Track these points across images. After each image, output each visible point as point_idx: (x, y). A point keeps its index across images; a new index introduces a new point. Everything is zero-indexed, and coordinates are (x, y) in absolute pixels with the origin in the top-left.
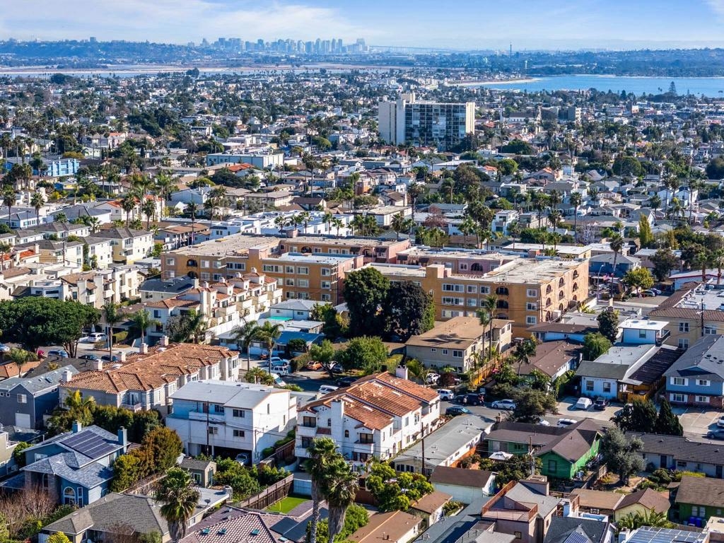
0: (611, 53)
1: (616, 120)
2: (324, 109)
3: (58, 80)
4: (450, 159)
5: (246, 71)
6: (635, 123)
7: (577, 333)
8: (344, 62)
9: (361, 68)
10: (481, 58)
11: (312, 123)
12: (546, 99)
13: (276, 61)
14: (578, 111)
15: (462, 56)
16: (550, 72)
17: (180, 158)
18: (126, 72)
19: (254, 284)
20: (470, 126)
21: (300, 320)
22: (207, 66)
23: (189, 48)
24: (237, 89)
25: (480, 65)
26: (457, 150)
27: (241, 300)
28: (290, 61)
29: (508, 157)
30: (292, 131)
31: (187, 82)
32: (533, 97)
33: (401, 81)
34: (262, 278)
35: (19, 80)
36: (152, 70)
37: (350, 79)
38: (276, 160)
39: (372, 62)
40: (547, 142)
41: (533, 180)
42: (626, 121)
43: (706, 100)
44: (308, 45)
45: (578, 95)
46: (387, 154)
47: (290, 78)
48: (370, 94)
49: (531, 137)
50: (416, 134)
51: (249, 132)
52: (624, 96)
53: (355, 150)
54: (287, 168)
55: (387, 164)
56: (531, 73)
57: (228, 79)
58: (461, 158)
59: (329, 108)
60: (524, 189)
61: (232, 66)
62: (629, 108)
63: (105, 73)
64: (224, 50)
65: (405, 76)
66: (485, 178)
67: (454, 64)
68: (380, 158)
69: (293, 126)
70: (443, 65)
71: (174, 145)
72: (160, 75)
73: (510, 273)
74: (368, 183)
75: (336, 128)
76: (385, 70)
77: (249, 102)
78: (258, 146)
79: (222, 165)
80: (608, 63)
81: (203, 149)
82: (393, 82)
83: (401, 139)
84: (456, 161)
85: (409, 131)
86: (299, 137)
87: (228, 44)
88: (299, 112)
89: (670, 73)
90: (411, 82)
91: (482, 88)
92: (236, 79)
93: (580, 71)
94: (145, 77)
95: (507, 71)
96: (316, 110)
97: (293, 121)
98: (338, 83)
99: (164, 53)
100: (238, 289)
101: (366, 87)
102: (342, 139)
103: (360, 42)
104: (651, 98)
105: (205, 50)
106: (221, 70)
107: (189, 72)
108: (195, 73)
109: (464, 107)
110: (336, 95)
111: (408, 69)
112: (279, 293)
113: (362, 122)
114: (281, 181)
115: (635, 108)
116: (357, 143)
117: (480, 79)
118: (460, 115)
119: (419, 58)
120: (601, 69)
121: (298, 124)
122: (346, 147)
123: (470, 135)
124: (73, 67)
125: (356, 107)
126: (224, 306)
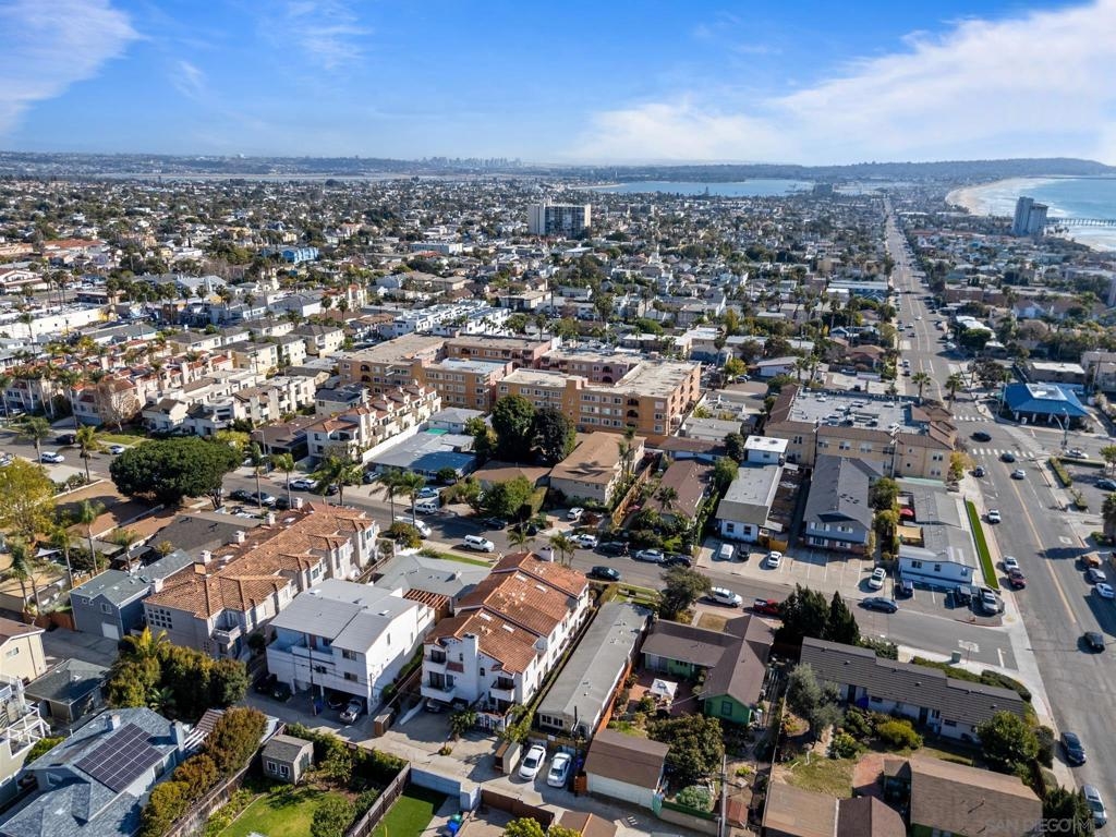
0: (665, 168)
1: (676, 213)
2: (494, 206)
3: (330, 183)
4: (575, 246)
5: (448, 178)
6: (688, 216)
7: (706, 452)
8: (508, 173)
9: (517, 177)
10: (589, 170)
11: (486, 217)
12: (630, 198)
13: (467, 172)
14: (653, 208)
15: (578, 169)
16: (630, 180)
17: (393, 245)
18: (374, 178)
19: (414, 395)
20: (587, 223)
21: (454, 434)
22: (426, 174)
23: (415, 163)
24: (441, 191)
25: (589, 175)
26: (579, 238)
27: (402, 414)
28: (475, 172)
29: (614, 244)
30: (471, 223)
31: (411, 185)
32: (623, 197)
33: (542, 186)
34: (422, 390)
35: (306, 183)
36: (390, 177)
37: (511, 184)
38: (457, 248)
39: (525, 173)
40: (637, 232)
41: (632, 264)
42: (682, 215)
43: (729, 199)
44: (487, 161)
45: (650, 195)
46: (533, 242)
47: (474, 184)
48: (523, 195)
49: (626, 227)
50: (552, 227)
51: (443, 223)
52: (678, 196)
53: (512, 239)
54: (465, 254)
55: (533, 251)
56: (619, 180)
57: (436, 184)
58: (583, 246)
59: (497, 204)
60: (628, 274)
61: (441, 175)
62: (683, 205)
63: (360, 179)
64: (437, 165)
65: (545, 183)
66: (600, 264)
67: (573, 175)
68: (529, 246)
69: (473, 219)
70: (568, 175)
71: (391, 235)
72: (396, 181)
73: (637, 381)
74: (520, 268)
75: (500, 221)
76: (532, 178)
77: (447, 200)
78: (448, 234)
79: (419, 253)
80: (664, 174)
81: (410, 238)
82: (537, 187)
83: (543, 231)
84: (580, 249)
85: (548, 224)
86: (477, 227)
87: (439, 160)
88: (477, 208)
89: (703, 180)
90: (548, 187)
91: (591, 191)
92: (440, 184)
93: (648, 179)
94: (386, 181)
95: (605, 179)
96: (489, 206)
97: (472, 215)
98: (504, 187)
99: (398, 166)
100: (398, 403)
101: (520, 190)
102: (504, 230)
103: (518, 160)
104: (695, 198)
105: (425, 164)
106: (432, 178)
107: (413, 179)
108: (416, 179)
109: (583, 209)
110: (502, 196)
111: (546, 177)
112: (438, 402)
113: (517, 216)
114: (460, 266)
115: (686, 205)
116: (514, 233)
117: (589, 185)
118: (581, 214)
119: (552, 170)
120: (660, 178)
121: (476, 218)
122: (506, 235)
123: (587, 228)
124: (343, 174)
125: (514, 204)
126: (384, 424)
